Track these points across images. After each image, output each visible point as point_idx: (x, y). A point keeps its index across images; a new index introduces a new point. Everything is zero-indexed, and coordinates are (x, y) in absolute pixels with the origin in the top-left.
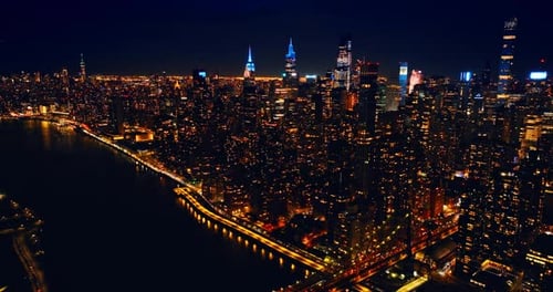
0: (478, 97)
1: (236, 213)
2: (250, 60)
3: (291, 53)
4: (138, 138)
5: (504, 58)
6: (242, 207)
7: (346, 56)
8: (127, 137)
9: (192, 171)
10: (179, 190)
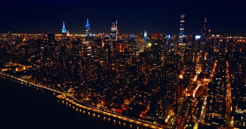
0: (172, 44)
1: (99, 105)
2: (64, 27)
3: (88, 25)
4: (17, 70)
5: (181, 29)
6: (100, 102)
7: (115, 27)
8: (10, 69)
9: (61, 85)
10: (59, 96)
